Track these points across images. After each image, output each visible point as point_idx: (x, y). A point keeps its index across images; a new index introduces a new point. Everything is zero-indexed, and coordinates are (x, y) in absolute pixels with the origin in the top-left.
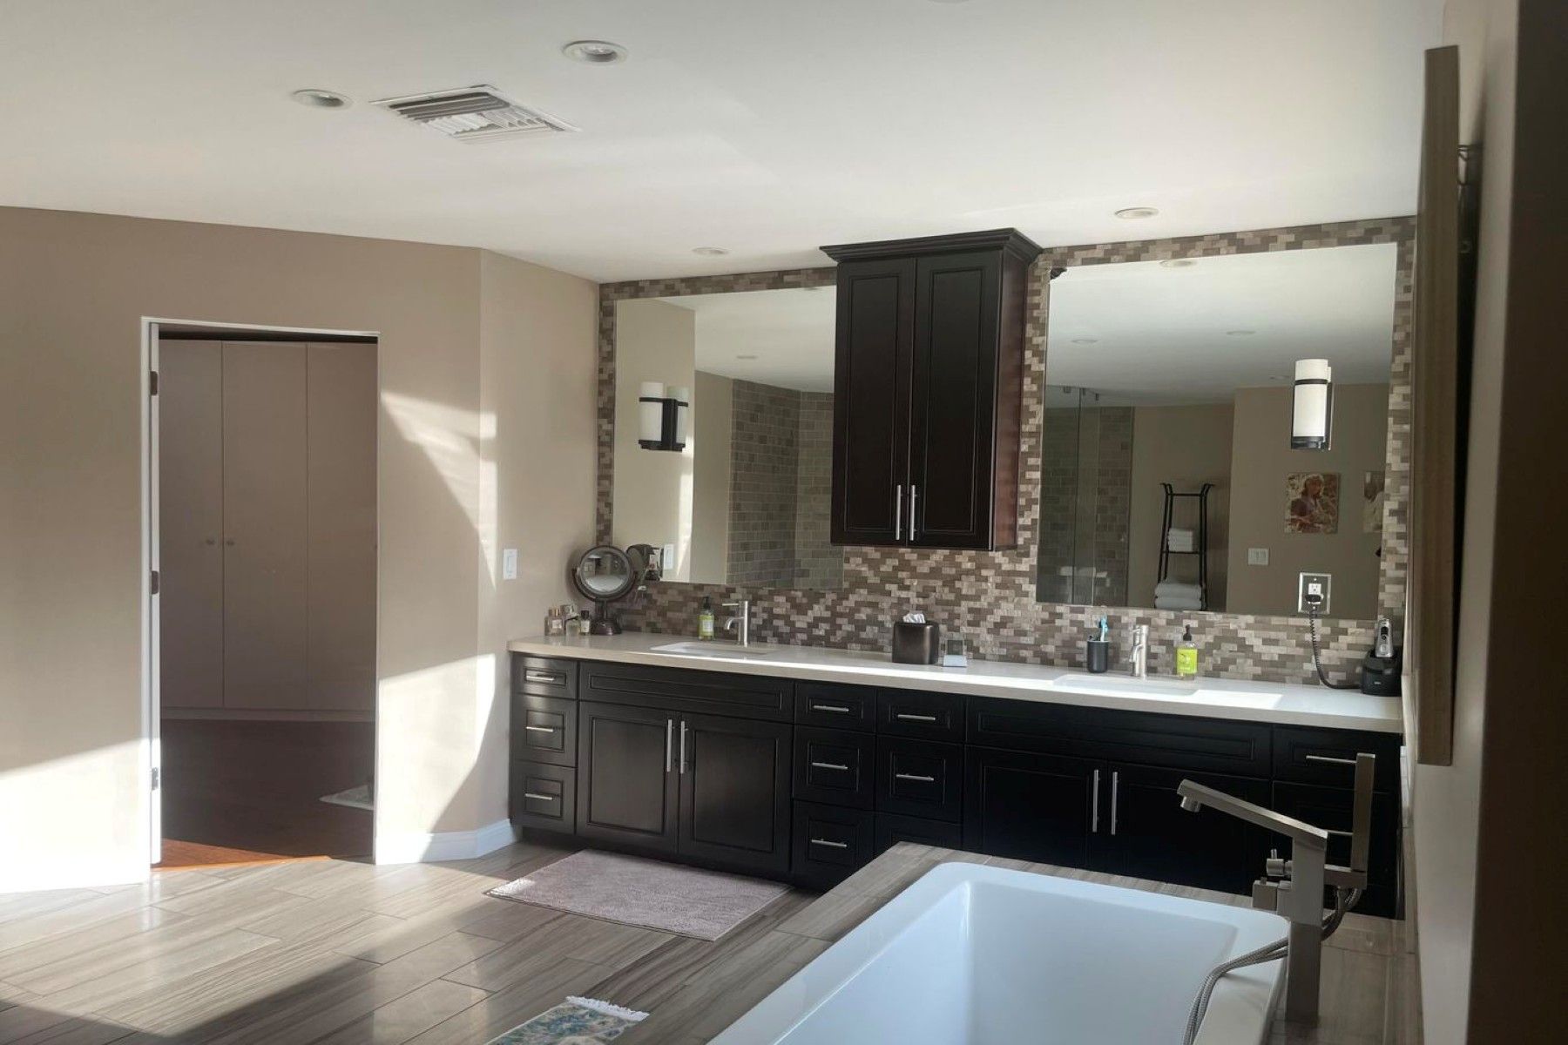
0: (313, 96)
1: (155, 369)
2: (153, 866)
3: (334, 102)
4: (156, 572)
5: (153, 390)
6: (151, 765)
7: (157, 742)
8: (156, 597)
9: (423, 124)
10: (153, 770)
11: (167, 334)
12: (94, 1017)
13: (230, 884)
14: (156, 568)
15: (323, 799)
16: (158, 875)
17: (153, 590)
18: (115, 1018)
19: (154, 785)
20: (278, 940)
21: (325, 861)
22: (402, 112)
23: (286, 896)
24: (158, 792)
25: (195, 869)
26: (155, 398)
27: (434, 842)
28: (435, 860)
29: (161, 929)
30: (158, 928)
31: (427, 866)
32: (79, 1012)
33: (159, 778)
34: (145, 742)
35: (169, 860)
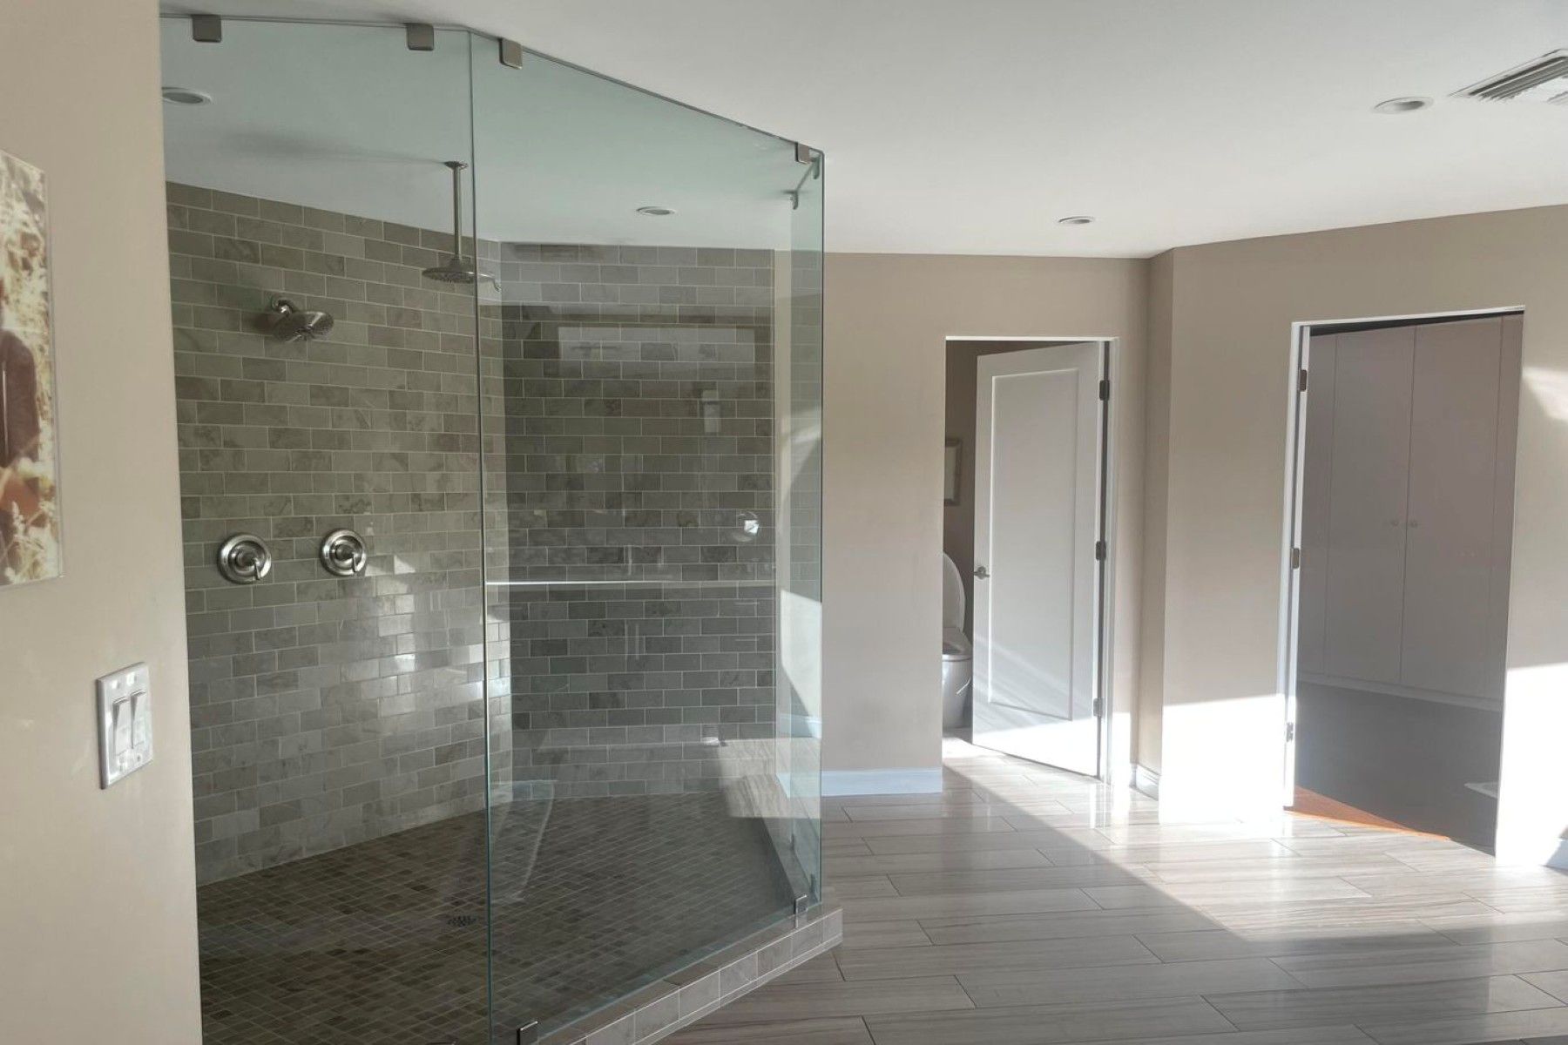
0: (1396, 104)
1: (1305, 367)
2: (1286, 808)
3: (1416, 105)
4: (1298, 549)
5: (1302, 386)
6: (1286, 719)
7: (1293, 699)
8: (1297, 572)
9: (1510, 100)
10: (1288, 724)
11: (1316, 331)
12: (1198, 909)
13: (1346, 839)
14: (1298, 545)
15: (1469, 785)
16: (1291, 818)
17: (1294, 564)
18: (1213, 915)
19: (1289, 737)
20: (1370, 896)
21: (1446, 841)
22: (1485, 96)
23: (1395, 862)
24: (1292, 745)
25: (1321, 819)
26: (1304, 394)
27: (1561, 849)
28: (1562, 867)
29: (1291, 859)
30: (1288, 857)
31: (1551, 871)
32: (1188, 902)
33: (1294, 732)
34: (1280, 696)
35: (1300, 807)
